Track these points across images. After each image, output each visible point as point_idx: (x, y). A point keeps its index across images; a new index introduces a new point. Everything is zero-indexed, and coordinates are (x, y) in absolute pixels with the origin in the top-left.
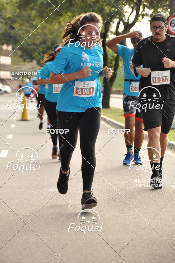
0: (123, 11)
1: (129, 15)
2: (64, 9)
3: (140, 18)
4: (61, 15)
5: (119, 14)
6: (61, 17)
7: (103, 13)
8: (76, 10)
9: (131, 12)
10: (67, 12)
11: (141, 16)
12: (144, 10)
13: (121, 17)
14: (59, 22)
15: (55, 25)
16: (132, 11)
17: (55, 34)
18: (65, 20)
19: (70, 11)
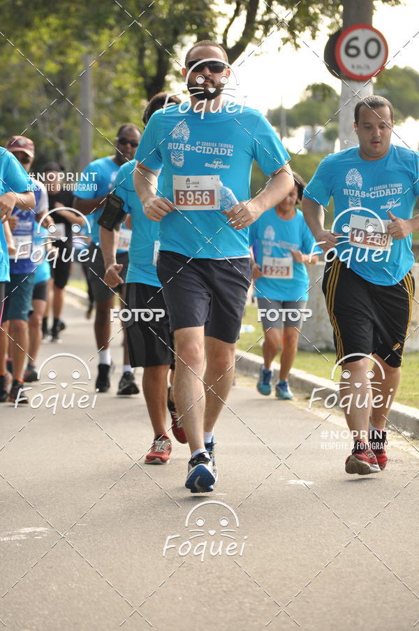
0: (208, 13)
1: (228, 22)
2: (36, 8)
3: (259, 33)
4: (29, 25)
5: (198, 20)
6: (30, 30)
7: (151, 18)
8: (73, 9)
9: (233, 13)
10: (45, 16)
11: (261, 27)
12: (269, 10)
13: (202, 30)
14: (24, 46)
15: (10, 54)
16: (237, 13)
17: (13, 80)
18: (41, 39)
19: (56, 11)
